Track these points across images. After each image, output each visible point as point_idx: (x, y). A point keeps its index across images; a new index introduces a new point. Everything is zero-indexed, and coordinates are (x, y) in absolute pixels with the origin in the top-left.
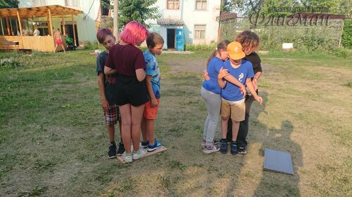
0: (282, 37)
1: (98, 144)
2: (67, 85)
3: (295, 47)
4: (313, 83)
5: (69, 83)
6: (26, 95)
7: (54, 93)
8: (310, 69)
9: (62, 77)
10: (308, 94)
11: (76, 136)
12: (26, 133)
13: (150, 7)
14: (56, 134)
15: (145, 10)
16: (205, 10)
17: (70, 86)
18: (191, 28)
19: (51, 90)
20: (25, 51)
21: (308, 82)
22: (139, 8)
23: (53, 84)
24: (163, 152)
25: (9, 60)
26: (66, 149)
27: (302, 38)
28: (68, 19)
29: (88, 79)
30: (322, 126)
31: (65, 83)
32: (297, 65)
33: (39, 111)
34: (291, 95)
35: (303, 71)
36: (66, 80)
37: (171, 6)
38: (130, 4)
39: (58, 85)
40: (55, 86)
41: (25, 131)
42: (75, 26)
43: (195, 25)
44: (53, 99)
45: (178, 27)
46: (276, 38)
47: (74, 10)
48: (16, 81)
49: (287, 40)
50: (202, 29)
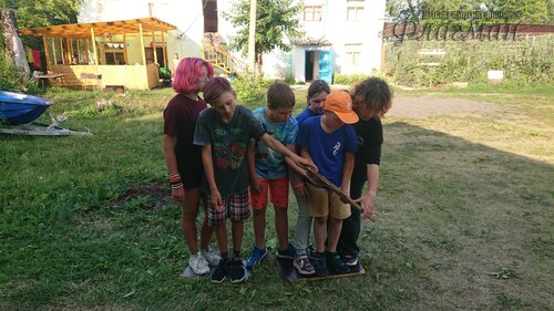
0: (488, 61)
3: (507, 77)
18: (339, 49)
27: (517, 63)
37: (310, 15)
43: (346, 45)
45: (322, 49)
46: (479, 63)
49: (495, 67)
50: (357, 50)
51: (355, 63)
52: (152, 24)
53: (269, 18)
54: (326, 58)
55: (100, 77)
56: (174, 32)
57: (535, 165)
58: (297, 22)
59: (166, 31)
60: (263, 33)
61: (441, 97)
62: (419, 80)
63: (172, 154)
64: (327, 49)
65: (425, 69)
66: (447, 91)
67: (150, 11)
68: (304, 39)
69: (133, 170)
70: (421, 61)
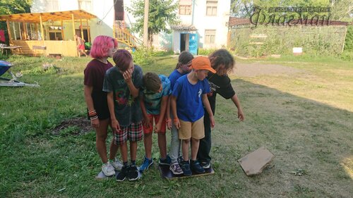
0: (293, 41)
3: (305, 52)
16: (215, 15)
18: (201, 32)
20: (55, 55)
27: (311, 43)
37: (183, 11)
38: (155, 10)
42: (89, 31)
43: (206, 30)
45: (191, 32)
46: (287, 43)
49: (297, 45)
50: (212, 33)
51: (212, 41)
52: (81, 14)
53: (157, 12)
54: (193, 38)
55: (45, 48)
56: (95, 20)
57: (320, 106)
58: (175, 15)
59: (89, 19)
60: (153, 22)
61: (264, 64)
62: (250, 53)
63: (90, 98)
64: (194, 32)
65: (255, 46)
66: (267, 60)
67: (79, 6)
68: (179, 26)
69: (66, 109)
70: (251, 41)
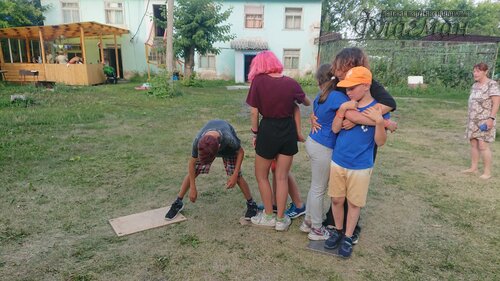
0: (408, 67)
1: (95, 210)
2: (89, 131)
3: (426, 82)
4: (435, 133)
5: (93, 128)
6: (28, 143)
7: (68, 141)
8: (441, 114)
9: (87, 119)
10: (422, 148)
11: (71, 199)
12: (8, 193)
13: (219, 25)
14: (46, 194)
15: (212, 29)
16: (299, 28)
17: (93, 131)
18: (279, 53)
19: (64, 137)
20: (46, 84)
21: (429, 131)
22: (204, 26)
23: (71, 129)
24: (179, 223)
25: (22, 97)
26: (52, 215)
28: (109, 41)
29: (122, 123)
30: (421, 194)
31: (89, 128)
32: (425, 108)
33: (37, 165)
34: (397, 150)
35: (429, 116)
36: (91, 124)
37: (251, 23)
38: (192, 21)
39: (77, 131)
40: (73, 132)
41: (8, 190)
42: (119, 51)
43: (285, 50)
44: (62, 149)
47: (117, 29)
48: (23, 124)
49: (415, 73)
50: (295, 55)
51: (294, 66)
53: (193, 24)
55: (36, 74)
56: (127, 36)
59: (119, 35)
60: (190, 37)
